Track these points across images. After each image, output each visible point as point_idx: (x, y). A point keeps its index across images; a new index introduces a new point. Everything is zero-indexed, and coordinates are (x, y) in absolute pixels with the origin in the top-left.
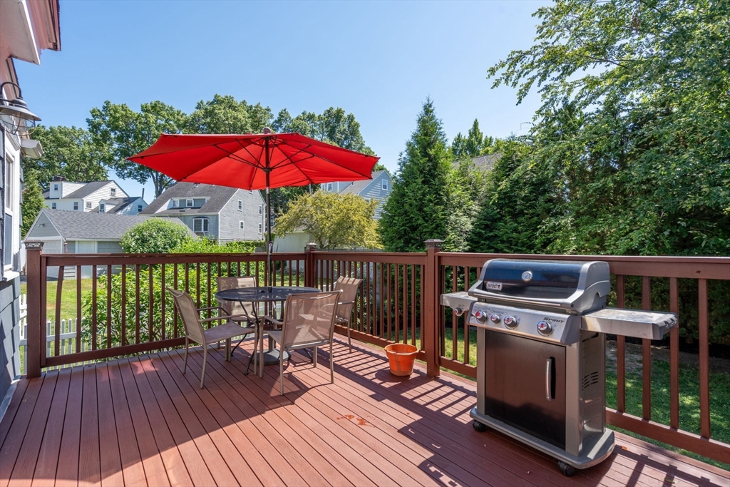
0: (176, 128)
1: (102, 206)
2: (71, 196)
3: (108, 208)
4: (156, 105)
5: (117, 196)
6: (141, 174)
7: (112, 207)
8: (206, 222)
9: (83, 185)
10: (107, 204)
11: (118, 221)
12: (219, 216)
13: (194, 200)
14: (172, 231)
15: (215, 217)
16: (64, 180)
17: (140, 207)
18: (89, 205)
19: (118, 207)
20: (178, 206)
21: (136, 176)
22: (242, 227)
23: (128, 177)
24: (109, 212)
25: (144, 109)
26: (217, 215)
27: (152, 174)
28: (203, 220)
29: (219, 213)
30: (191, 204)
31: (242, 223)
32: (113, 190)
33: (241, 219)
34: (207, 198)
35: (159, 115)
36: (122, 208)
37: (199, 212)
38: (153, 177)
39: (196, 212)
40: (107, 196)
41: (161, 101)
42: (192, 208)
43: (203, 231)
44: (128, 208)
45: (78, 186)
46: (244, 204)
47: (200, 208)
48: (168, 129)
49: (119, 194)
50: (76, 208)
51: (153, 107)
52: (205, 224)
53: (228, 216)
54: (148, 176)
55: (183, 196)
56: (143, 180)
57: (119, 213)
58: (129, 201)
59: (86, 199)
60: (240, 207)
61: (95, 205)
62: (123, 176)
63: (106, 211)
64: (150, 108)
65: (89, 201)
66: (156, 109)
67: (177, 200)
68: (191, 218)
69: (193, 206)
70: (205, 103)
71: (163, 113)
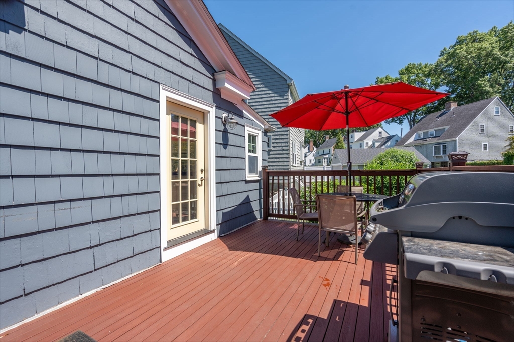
0: (423, 78)
1: (374, 144)
2: (359, 140)
3: (377, 144)
4: (408, 67)
5: (383, 136)
6: (399, 119)
7: (379, 143)
8: (445, 147)
9: (364, 133)
10: (376, 142)
11: (371, 152)
12: (458, 141)
13: (435, 130)
14: (402, 157)
15: (453, 142)
16: (356, 131)
17: (397, 141)
18: (367, 144)
19: (383, 143)
20: (422, 137)
21: (396, 120)
22: (485, 148)
23: (391, 122)
24: (377, 147)
25: (401, 73)
26: (456, 141)
27: (407, 117)
28: (441, 146)
29: (457, 139)
30: (433, 135)
31: (485, 145)
32: (381, 133)
33: (484, 141)
34: (447, 128)
35: (410, 73)
36: (384, 144)
37: (438, 140)
38: (408, 118)
39: (436, 141)
40: (377, 137)
41: (412, 63)
42: (433, 137)
43: (441, 154)
44: (389, 143)
45: (362, 134)
46: (487, 127)
47: (439, 136)
48: (418, 81)
49: (385, 135)
50: (361, 146)
51: (406, 69)
52: (443, 148)
53: (467, 140)
54: (404, 118)
55: (425, 129)
56: (401, 122)
57: (383, 147)
58: (389, 138)
59: (366, 141)
60: (483, 130)
61: (370, 144)
62: (389, 122)
63: (376, 146)
64: (404, 71)
65: (367, 142)
66: (408, 70)
67: (421, 132)
68: (431, 145)
69: (434, 135)
70: (447, 49)
71: (413, 70)
